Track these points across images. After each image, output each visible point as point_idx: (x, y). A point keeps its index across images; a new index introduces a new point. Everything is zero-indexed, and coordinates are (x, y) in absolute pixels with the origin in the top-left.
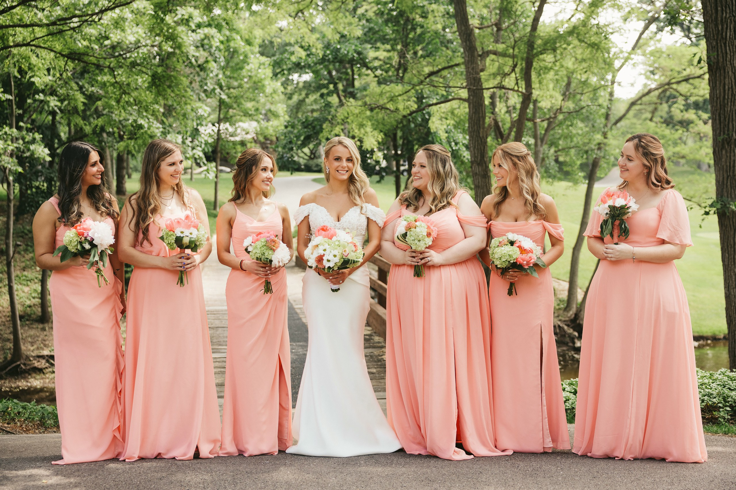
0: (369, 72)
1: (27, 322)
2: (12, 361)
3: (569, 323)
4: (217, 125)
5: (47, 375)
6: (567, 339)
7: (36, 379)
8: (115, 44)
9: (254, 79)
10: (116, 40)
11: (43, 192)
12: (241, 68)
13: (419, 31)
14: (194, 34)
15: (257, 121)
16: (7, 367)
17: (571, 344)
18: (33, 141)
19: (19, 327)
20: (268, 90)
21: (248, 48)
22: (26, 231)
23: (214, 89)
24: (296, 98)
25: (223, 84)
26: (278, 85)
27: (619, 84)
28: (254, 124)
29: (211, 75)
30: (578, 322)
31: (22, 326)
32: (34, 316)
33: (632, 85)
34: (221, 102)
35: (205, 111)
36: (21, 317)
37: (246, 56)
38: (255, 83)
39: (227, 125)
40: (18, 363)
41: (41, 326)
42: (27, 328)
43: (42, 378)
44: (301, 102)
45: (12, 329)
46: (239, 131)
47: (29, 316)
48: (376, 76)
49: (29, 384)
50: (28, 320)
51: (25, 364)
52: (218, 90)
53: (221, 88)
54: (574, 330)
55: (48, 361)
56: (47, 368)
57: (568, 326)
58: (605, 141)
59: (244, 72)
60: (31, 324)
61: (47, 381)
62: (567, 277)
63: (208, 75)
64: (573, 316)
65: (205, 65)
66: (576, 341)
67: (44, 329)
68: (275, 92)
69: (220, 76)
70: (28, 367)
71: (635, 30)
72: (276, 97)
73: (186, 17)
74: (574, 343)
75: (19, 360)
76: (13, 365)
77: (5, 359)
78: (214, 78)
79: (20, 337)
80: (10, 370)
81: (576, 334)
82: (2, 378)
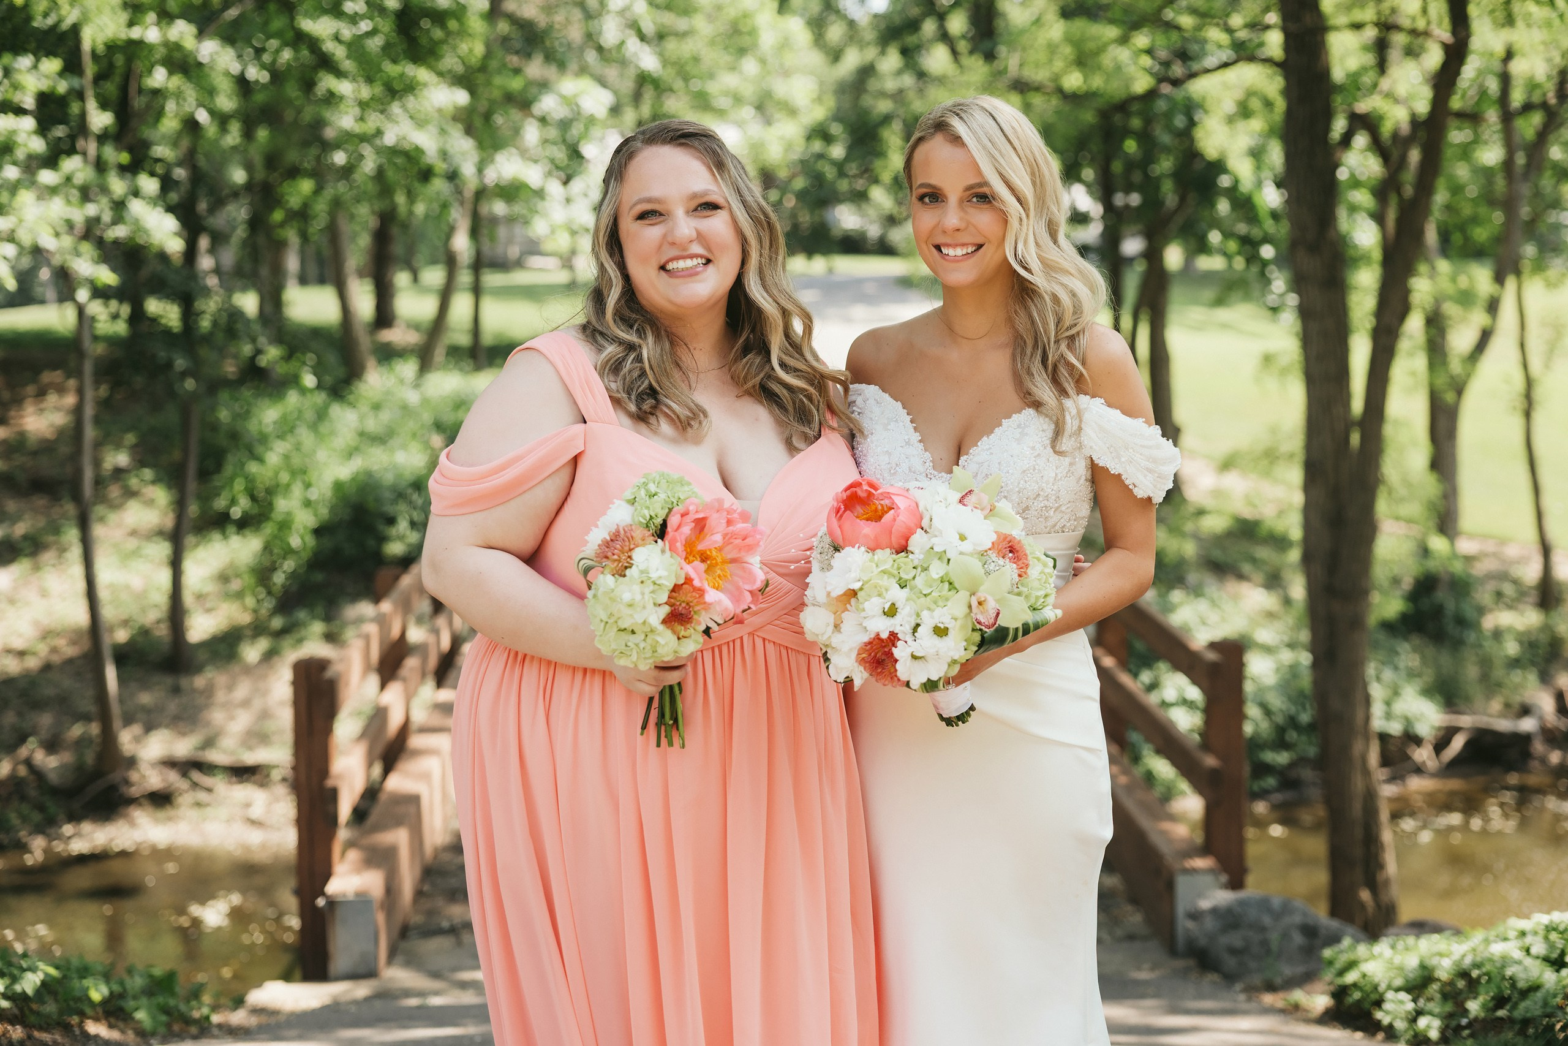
1: (141, 672)
2: (99, 773)
5: (183, 813)
7: (154, 821)
9: (732, 13)
11: (167, 332)
16: (86, 790)
20: (767, 39)
23: (623, 43)
24: (852, 60)
25: (648, 27)
26: (796, 27)
31: (120, 683)
32: (153, 656)
34: (643, 79)
40: (112, 778)
41: (169, 680)
43: (173, 822)
44: (867, 72)
45: (94, 689)
47: (144, 654)
49: (140, 838)
50: (140, 666)
51: (127, 782)
52: (633, 45)
53: (642, 37)
55: (185, 774)
56: (181, 793)
60: (147, 676)
67: (176, 690)
68: (785, 44)
69: (641, 7)
70: (138, 792)
72: (790, 59)
75: (113, 770)
76: (100, 785)
77: (79, 767)
78: (622, 12)
79: (116, 709)
80: (94, 798)
82: (72, 818)
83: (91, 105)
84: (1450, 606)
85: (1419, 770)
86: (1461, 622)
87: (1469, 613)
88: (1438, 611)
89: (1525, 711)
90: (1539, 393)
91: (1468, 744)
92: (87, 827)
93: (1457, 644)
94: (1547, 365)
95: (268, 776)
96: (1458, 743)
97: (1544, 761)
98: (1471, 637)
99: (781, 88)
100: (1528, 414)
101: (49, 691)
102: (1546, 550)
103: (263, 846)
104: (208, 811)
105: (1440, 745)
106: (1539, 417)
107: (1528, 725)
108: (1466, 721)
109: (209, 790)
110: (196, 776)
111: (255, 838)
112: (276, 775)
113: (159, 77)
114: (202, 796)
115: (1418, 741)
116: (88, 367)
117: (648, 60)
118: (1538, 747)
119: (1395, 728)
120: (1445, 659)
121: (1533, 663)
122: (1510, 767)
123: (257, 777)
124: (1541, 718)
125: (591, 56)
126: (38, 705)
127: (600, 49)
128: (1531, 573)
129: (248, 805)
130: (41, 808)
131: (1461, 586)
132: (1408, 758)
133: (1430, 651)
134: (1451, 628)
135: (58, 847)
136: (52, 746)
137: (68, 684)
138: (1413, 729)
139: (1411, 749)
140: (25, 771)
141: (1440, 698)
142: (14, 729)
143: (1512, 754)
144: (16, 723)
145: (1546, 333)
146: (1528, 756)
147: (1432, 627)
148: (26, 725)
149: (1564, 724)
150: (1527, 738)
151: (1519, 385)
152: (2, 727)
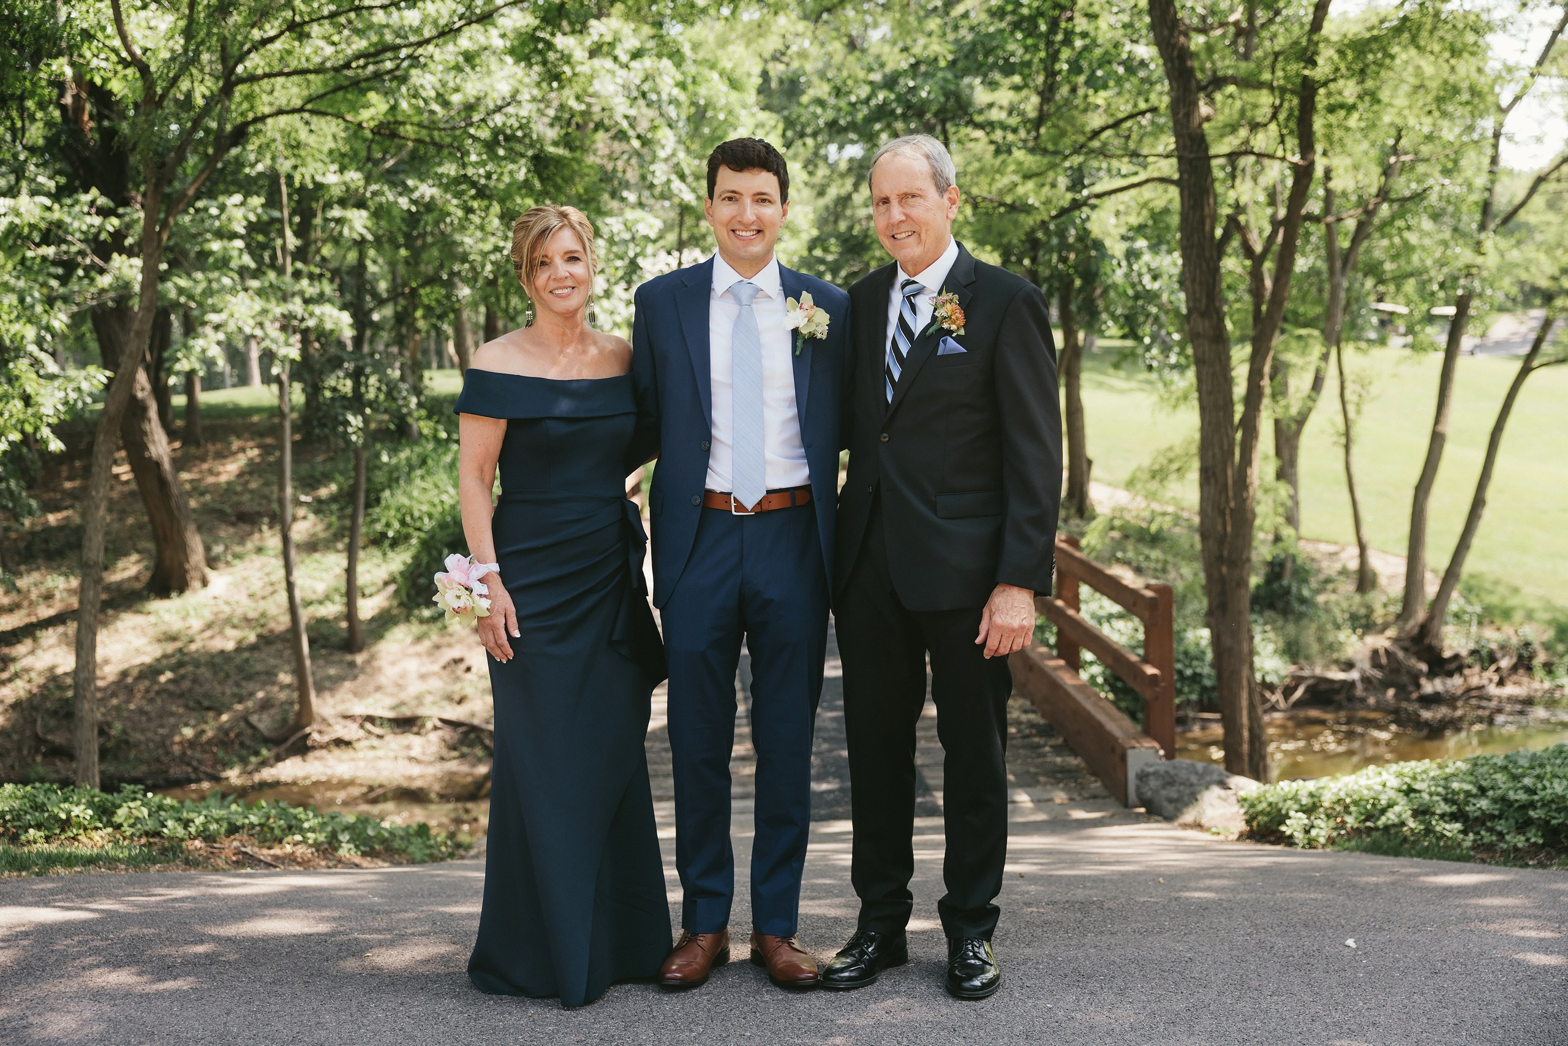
0: (979, 134)
1: (323, 652)
2: (297, 727)
3: (1407, 644)
4: (676, 253)
5: (361, 754)
6: (1405, 679)
7: (340, 760)
8: (472, 100)
10: (475, 93)
11: (344, 397)
13: (1079, 43)
14: (623, 72)
16: (286, 739)
17: (1411, 688)
19: (308, 663)
21: (735, 95)
22: (317, 474)
23: (669, 181)
25: (687, 170)
27: (1510, 139)
29: (662, 154)
30: (1427, 641)
31: (313, 657)
32: (334, 640)
33: (1539, 140)
34: (684, 209)
35: (651, 227)
36: (312, 642)
37: (729, 112)
39: (697, 253)
40: (308, 730)
41: (346, 658)
42: (321, 662)
43: (353, 760)
44: (844, 201)
45: (294, 664)
47: (326, 638)
48: (992, 142)
49: (329, 772)
50: (324, 647)
51: (320, 732)
53: (682, 177)
54: (1420, 658)
55: (362, 726)
56: (359, 740)
57: (1405, 649)
58: (1479, 260)
60: (331, 654)
61: (362, 764)
62: (1403, 549)
63: (653, 154)
64: (1416, 631)
65: (649, 135)
66: (1423, 681)
67: (353, 664)
69: (681, 154)
70: (326, 739)
71: (1543, 23)
73: (608, 38)
74: (1418, 686)
75: (309, 724)
76: (299, 734)
77: (284, 722)
78: (668, 158)
79: (310, 680)
80: (294, 744)
81: (1424, 667)
82: (279, 759)
83: (289, 233)
84: (1294, 589)
85: (1274, 708)
86: (1303, 601)
87: (1307, 594)
88: (1287, 591)
89: (1349, 665)
90: (1355, 432)
91: (1308, 690)
92: (290, 762)
93: (1301, 616)
95: (423, 726)
96: (1301, 689)
97: (1363, 700)
98: (1311, 611)
100: (1347, 448)
101: (259, 667)
102: (1362, 547)
103: (422, 776)
104: (380, 753)
105: (1288, 691)
106: (1355, 450)
107: (1354, 675)
108: (1306, 673)
109: (380, 737)
110: (368, 726)
111: (415, 770)
112: (429, 725)
113: (336, 212)
114: (375, 742)
115: (1271, 687)
116: (288, 425)
117: (687, 195)
118: (1359, 691)
120: (1291, 628)
122: (1339, 707)
123: (415, 729)
124: (1361, 671)
126: (249, 677)
127: (652, 186)
128: (1354, 565)
129: (409, 747)
130: (257, 753)
131: (1302, 574)
133: (1280, 623)
134: (1296, 606)
136: (262, 706)
137: (272, 661)
138: (1268, 679)
139: (1268, 694)
140: (242, 724)
141: (1287, 658)
142: (234, 695)
143: (1341, 697)
144: (236, 690)
145: (1358, 388)
146: (1351, 699)
147: (1280, 605)
148: (244, 692)
149: (1378, 674)
150: (1352, 684)
151: (1341, 427)
152: (223, 694)
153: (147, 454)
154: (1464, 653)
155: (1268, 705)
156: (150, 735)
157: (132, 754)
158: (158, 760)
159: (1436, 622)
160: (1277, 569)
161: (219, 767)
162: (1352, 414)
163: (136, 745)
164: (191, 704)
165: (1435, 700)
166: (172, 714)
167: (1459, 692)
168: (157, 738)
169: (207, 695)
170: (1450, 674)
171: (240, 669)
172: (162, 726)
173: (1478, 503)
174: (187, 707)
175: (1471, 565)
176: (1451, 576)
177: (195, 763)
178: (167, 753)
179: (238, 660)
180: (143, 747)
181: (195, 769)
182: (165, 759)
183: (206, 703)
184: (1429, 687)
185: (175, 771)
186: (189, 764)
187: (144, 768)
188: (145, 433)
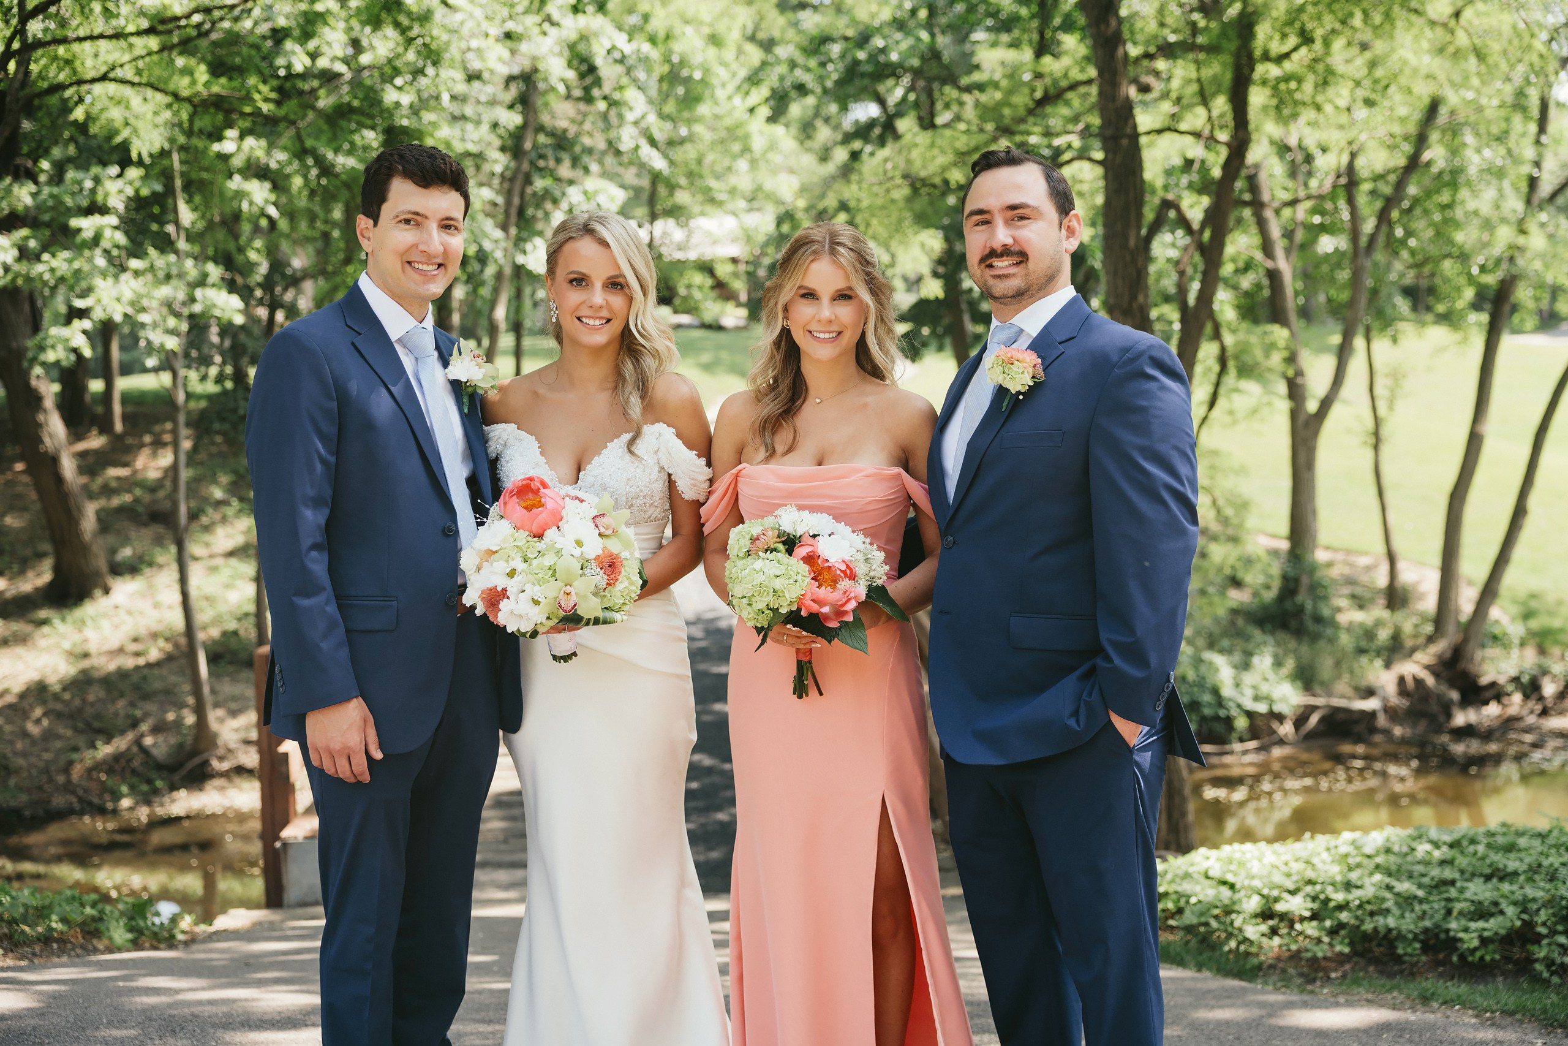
1: (231, 669)
2: (194, 752)
3: (1438, 670)
4: (647, 226)
6: (1435, 708)
7: (241, 789)
9: (728, 122)
12: (699, 99)
15: (734, 214)
16: (180, 766)
17: (1442, 718)
18: (202, 281)
19: (205, 681)
20: (759, 145)
21: (712, 52)
23: (637, 147)
25: (658, 136)
28: (730, 222)
29: (630, 117)
30: (1462, 665)
31: (211, 673)
34: (656, 177)
36: (214, 659)
37: (706, 71)
38: (728, 129)
39: (671, 223)
40: (205, 756)
46: (694, 240)
47: (234, 653)
49: (227, 803)
50: (231, 663)
51: (220, 759)
52: (646, 150)
53: (653, 143)
54: (1452, 684)
57: (1436, 675)
58: (1523, 241)
59: (703, 109)
62: (1436, 560)
63: (620, 117)
64: (1449, 653)
65: (617, 96)
66: (1455, 711)
69: (652, 119)
70: (225, 766)
72: (776, 158)
74: (1449, 716)
75: (209, 750)
76: (197, 761)
77: (180, 746)
78: (636, 123)
79: (207, 697)
80: (191, 771)
81: (1455, 695)
82: (173, 788)
83: (182, 204)
84: (1309, 606)
85: (1281, 742)
86: (1318, 619)
87: (1326, 612)
88: (1300, 610)
89: (1369, 692)
90: (1385, 431)
91: (1322, 720)
92: (182, 793)
93: (1315, 638)
94: (1391, 408)
96: (1314, 719)
97: (1387, 732)
98: (1329, 631)
99: (769, 185)
100: (1376, 447)
101: (158, 685)
105: (1299, 722)
106: (1385, 450)
107: (1371, 704)
108: (1320, 701)
115: (1280, 718)
116: (182, 418)
117: (659, 163)
118: (1382, 721)
119: (1262, 708)
120: (1305, 650)
121: (1378, 654)
122: (1358, 739)
124: (1385, 699)
125: (609, 160)
126: (146, 696)
127: (618, 153)
128: (1382, 580)
130: (149, 782)
131: (1318, 590)
132: (1274, 732)
133: (1292, 644)
134: (1310, 624)
135: (160, 811)
136: (156, 730)
137: (173, 679)
138: (1277, 708)
139: (1275, 725)
140: (135, 749)
141: (1299, 683)
142: (128, 716)
143: (1360, 728)
144: (131, 711)
145: (1389, 382)
146: (1373, 730)
147: (1293, 624)
148: (138, 713)
149: (1404, 703)
150: (1373, 715)
151: (1370, 424)
152: (116, 715)
153: (42, 449)
154: (1502, 680)
155: (1274, 738)
156: (33, 760)
157: (12, 782)
158: (40, 788)
159: (1471, 645)
160: (1292, 585)
161: (107, 797)
162: (1382, 411)
163: (17, 771)
164: (80, 725)
165: (1468, 732)
166: (59, 737)
167: (1496, 724)
168: (41, 764)
169: (98, 716)
170: (1486, 703)
171: (137, 687)
172: (46, 750)
173: (1519, 512)
174: (75, 729)
175: (1513, 579)
176: (1489, 592)
177: (81, 793)
178: (51, 780)
179: (135, 678)
180: (25, 774)
181: (81, 800)
182: (47, 787)
183: (96, 724)
184: (1460, 719)
185: (59, 801)
186: (73, 793)
187: (24, 798)
188: (39, 426)
